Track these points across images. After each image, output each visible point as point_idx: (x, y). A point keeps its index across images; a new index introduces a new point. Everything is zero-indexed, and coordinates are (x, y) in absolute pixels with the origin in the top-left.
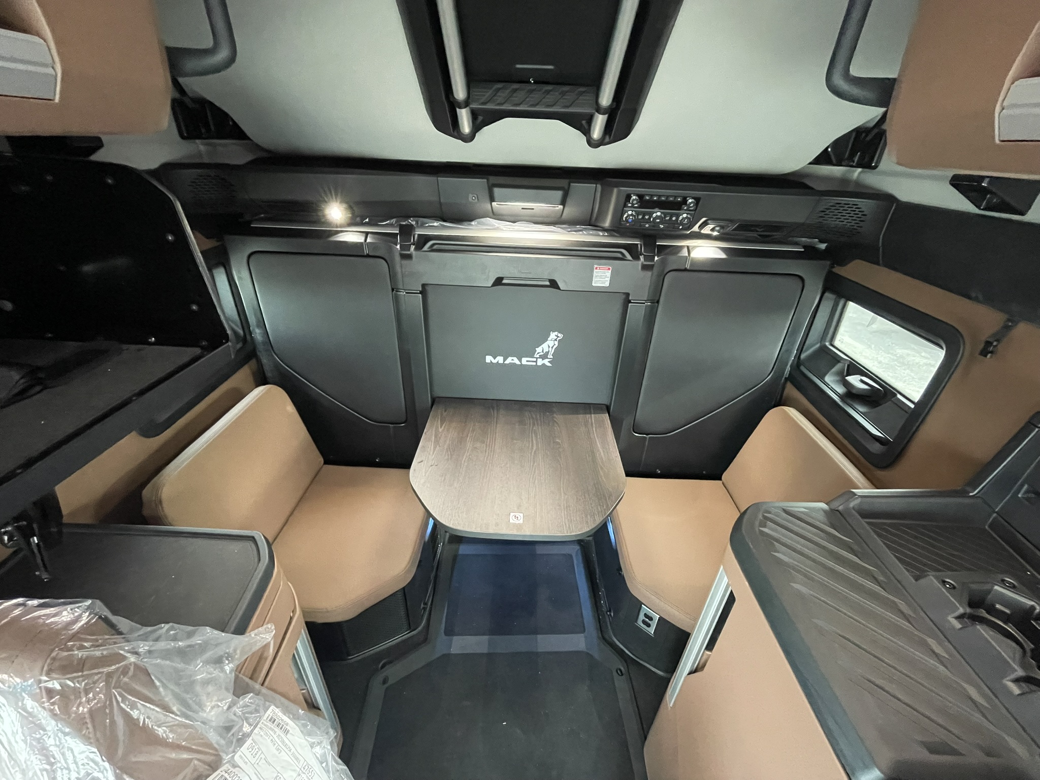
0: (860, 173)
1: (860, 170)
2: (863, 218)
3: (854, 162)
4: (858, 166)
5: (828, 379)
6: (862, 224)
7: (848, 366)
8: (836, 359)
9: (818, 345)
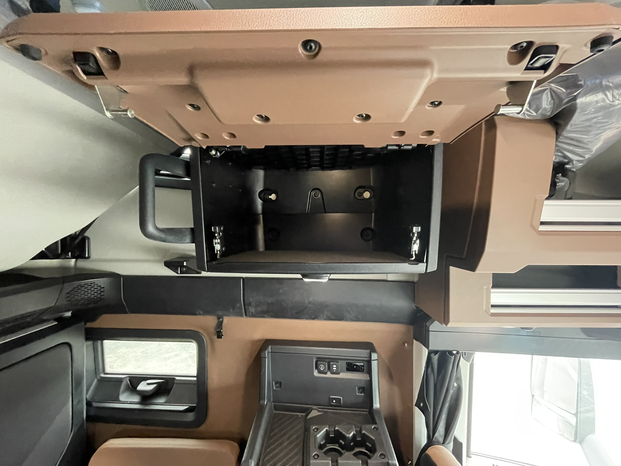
0: (76, 262)
1: (74, 260)
2: (102, 290)
3: (69, 256)
4: (73, 257)
5: (122, 398)
6: (102, 294)
7: (129, 380)
8: (119, 381)
9: (96, 380)
